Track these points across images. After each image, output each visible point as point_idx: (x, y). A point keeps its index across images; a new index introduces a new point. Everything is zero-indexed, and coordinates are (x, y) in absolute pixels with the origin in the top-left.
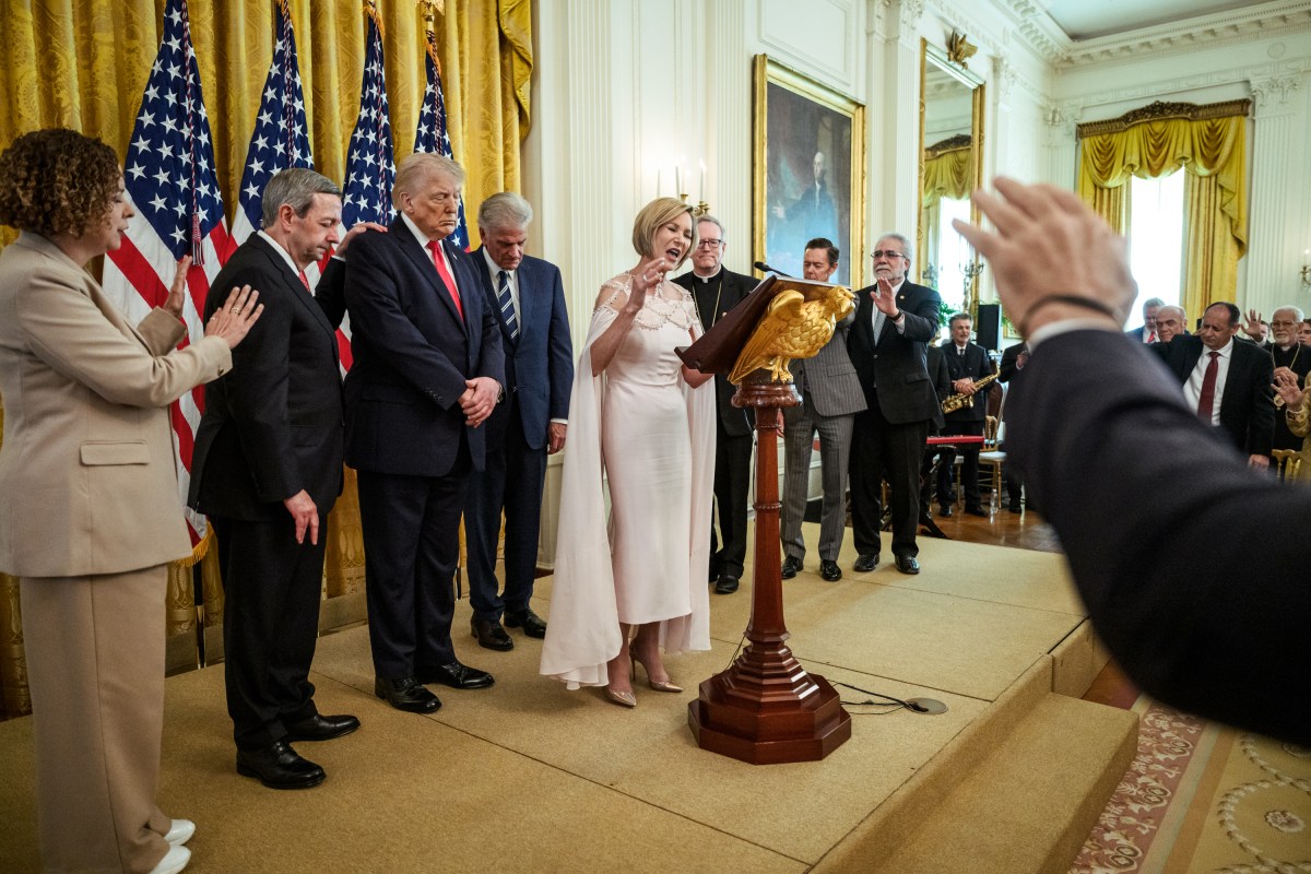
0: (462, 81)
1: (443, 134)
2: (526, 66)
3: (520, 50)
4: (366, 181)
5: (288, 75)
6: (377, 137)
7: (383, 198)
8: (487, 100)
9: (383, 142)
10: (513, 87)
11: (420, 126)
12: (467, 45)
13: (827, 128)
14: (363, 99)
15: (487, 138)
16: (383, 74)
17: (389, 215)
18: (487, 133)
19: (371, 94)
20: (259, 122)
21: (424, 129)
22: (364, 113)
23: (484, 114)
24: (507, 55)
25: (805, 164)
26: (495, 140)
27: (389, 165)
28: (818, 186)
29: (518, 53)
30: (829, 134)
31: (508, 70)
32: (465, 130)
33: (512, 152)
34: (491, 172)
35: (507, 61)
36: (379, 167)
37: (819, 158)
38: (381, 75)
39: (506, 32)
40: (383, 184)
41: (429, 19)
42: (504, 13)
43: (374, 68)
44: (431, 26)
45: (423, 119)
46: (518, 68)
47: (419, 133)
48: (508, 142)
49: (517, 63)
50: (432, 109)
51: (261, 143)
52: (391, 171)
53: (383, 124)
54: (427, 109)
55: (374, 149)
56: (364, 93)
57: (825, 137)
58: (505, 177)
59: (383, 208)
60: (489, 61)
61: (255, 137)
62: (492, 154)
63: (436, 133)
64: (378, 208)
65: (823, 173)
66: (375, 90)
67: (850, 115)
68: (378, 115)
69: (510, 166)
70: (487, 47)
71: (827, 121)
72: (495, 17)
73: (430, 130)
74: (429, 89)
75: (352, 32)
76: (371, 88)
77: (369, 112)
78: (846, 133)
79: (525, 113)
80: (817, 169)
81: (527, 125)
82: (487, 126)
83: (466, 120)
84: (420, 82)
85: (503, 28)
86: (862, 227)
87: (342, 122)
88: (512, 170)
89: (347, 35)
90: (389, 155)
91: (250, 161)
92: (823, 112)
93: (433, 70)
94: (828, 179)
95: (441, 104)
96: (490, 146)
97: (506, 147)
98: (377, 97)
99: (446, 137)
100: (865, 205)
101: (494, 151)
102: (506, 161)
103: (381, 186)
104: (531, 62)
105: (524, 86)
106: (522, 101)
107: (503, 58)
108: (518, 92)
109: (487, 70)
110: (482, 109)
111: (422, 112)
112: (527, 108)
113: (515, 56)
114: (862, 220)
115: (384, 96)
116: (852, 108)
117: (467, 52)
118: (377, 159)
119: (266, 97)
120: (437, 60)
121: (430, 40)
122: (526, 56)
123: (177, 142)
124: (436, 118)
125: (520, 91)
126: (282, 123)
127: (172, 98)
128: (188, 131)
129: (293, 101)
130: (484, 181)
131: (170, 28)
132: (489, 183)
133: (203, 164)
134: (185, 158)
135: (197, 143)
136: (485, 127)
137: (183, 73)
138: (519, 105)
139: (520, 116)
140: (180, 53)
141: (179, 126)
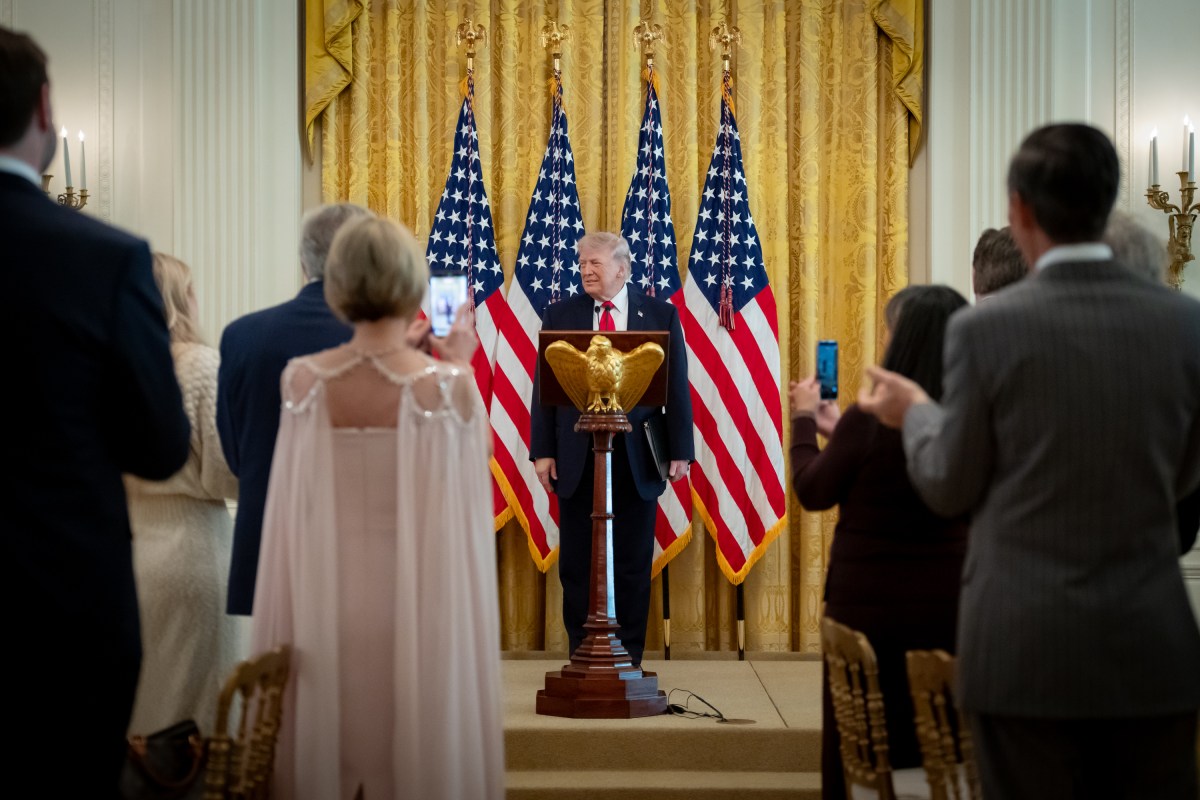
1: (734, 173)
4: (651, 239)
6: (648, 192)
7: (654, 250)
9: (655, 196)
10: (894, 85)
11: (709, 169)
12: (837, 51)
14: (638, 159)
16: (659, 130)
17: (661, 266)
19: (643, 153)
20: (533, 201)
21: (713, 172)
22: (637, 171)
27: (661, 216)
32: (834, 145)
34: (862, 190)
35: (885, 56)
36: (649, 221)
38: (653, 133)
39: (883, 24)
40: (654, 236)
41: (725, 58)
43: (648, 127)
44: (726, 65)
45: (713, 162)
47: (708, 177)
50: (722, 150)
51: (534, 218)
52: (663, 223)
53: (653, 179)
54: (717, 151)
55: (645, 204)
56: (638, 152)
59: (653, 259)
61: (529, 214)
66: (647, 149)
68: (650, 171)
69: (891, 180)
72: (869, 11)
73: (720, 171)
74: (720, 129)
76: (645, 146)
77: (640, 171)
83: (835, 135)
85: (879, 23)
88: (893, 182)
90: (662, 207)
91: (523, 235)
93: (726, 112)
95: (732, 143)
98: (648, 154)
99: (737, 176)
105: (907, 81)
106: (904, 99)
107: (880, 52)
111: (712, 155)
112: (912, 106)
113: (896, 48)
115: (657, 152)
117: (839, 58)
119: (540, 178)
122: (902, 47)
123: (460, 230)
124: (728, 158)
125: (901, 88)
126: (551, 198)
127: (458, 196)
128: (469, 220)
129: (562, 176)
130: (857, 201)
131: (460, 140)
132: (860, 203)
133: (482, 244)
134: (466, 242)
135: (477, 228)
136: (859, 139)
137: (467, 174)
138: (903, 104)
139: (910, 116)
140: (466, 158)
141: (462, 217)
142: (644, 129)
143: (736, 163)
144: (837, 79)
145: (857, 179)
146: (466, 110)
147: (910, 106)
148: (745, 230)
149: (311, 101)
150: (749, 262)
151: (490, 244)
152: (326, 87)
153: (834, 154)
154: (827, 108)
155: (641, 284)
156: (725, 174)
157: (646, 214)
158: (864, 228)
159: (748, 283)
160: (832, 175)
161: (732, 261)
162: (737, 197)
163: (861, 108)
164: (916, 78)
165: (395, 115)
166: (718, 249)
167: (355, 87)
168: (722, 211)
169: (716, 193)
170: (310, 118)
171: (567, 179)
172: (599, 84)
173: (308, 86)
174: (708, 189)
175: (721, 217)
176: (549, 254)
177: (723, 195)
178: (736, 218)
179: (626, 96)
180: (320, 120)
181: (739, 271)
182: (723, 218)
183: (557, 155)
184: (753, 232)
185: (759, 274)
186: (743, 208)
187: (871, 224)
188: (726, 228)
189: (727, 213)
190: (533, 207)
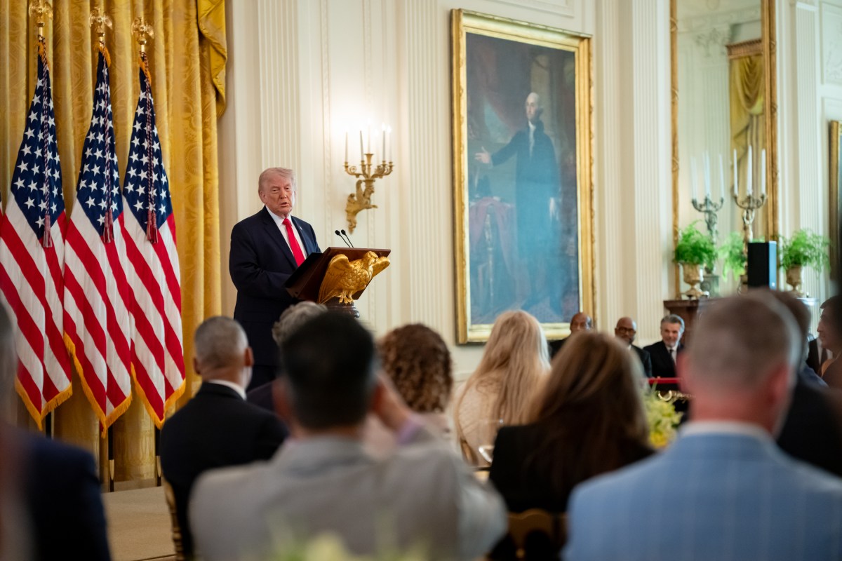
0: (167, 74)
1: (153, 128)
2: (221, 58)
3: (216, 46)
4: (96, 170)
5: (45, 103)
6: (104, 138)
7: (108, 181)
8: (189, 88)
9: (108, 141)
10: (211, 75)
11: (135, 124)
12: (171, 45)
13: (542, 67)
14: (94, 111)
15: (189, 119)
16: (109, 91)
17: (112, 194)
18: (189, 115)
19: (100, 107)
20: (25, 136)
21: (138, 126)
22: (95, 121)
23: (186, 99)
24: (206, 49)
25: (514, 107)
26: (195, 120)
27: (112, 156)
28: (532, 127)
29: (214, 48)
30: (546, 73)
31: (206, 60)
32: (170, 112)
33: (210, 129)
34: (193, 147)
35: (205, 54)
36: (105, 159)
37: (532, 98)
38: (107, 93)
39: (205, 32)
40: (108, 171)
41: (142, 43)
42: (202, 18)
43: (103, 88)
44: (143, 48)
45: (137, 118)
46: (215, 60)
47: (134, 129)
48: (207, 120)
49: (214, 55)
50: (144, 111)
51: (27, 150)
52: (113, 161)
53: (108, 128)
54: (140, 111)
55: (102, 146)
56: (95, 106)
57: (540, 76)
58: (204, 149)
59: (108, 188)
60: (190, 56)
61: (22, 147)
62: (193, 133)
63: (147, 128)
64: (104, 189)
65: (539, 113)
66: (103, 104)
67: (572, 49)
68: (105, 122)
69: (208, 141)
70: (188, 45)
71: (543, 60)
72: (195, 21)
73: (143, 126)
74: (142, 95)
75: (82, 51)
76: (100, 102)
77: (99, 120)
78: (567, 68)
79: (222, 97)
80: (531, 111)
81: (223, 104)
82: (188, 108)
83: (171, 105)
84: (135, 92)
85: (202, 29)
86: (591, 165)
87: (74, 119)
88: (210, 143)
89: (78, 53)
90: (112, 149)
91: (19, 163)
92: (537, 51)
93: (145, 82)
94: (545, 119)
95: (151, 106)
96: (191, 125)
97: (205, 125)
98: (105, 109)
99: (155, 131)
100: (593, 141)
101: (195, 129)
102: (205, 136)
103: (107, 173)
104: (226, 55)
105: (220, 74)
106: (218, 86)
107: (202, 51)
108: (214, 80)
109: (188, 63)
110: (185, 95)
111: (136, 114)
112: (222, 92)
113: (212, 50)
114: (590, 158)
115: (109, 108)
116: (576, 42)
117: (172, 50)
118: (104, 154)
119: (30, 119)
120: (148, 73)
121: (143, 59)
122: (221, 50)
124: (147, 117)
125: (216, 78)
126: (40, 136)
129: (47, 119)
138: (217, 89)
139: (218, 93)
142: (98, 89)
143: (153, 122)
144: (171, 66)
148: (160, 171)
150: (163, 194)
155: (101, 207)
159: (163, 209)
161: (154, 193)
162: (156, 146)
166: (144, 183)
168: (146, 156)
169: (141, 142)
171: (51, 122)
174: (136, 138)
175: (145, 159)
176: (40, 179)
177: (146, 144)
178: (155, 162)
181: (158, 201)
182: (147, 161)
184: (165, 172)
185: (169, 203)
186: (160, 155)
187: (201, 171)
188: (147, 168)
189: (150, 157)
190: (26, 141)
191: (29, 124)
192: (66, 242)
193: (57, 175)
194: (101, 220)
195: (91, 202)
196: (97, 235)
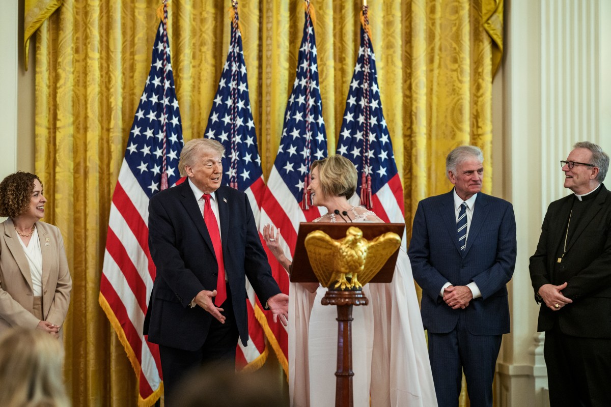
1: (371, 85)
4: (295, 133)
6: (306, 99)
7: (308, 145)
9: (311, 102)
10: (483, 21)
11: (352, 82)
14: (297, 73)
15: (455, 70)
18: (456, 66)
19: (303, 68)
20: (214, 104)
21: (355, 84)
22: (296, 82)
23: (454, 48)
26: (462, 72)
27: (316, 118)
34: (458, 100)
36: (307, 121)
40: (310, 134)
45: (355, 76)
46: (487, 4)
47: (351, 87)
48: (477, 71)
50: (362, 67)
51: (215, 118)
52: (317, 123)
53: (311, 89)
54: (358, 68)
55: (303, 108)
56: (298, 68)
59: (310, 152)
61: (210, 115)
62: (457, 85)
64: (305, 153)
66: (305, 65)
68: (307, 83)
73: (360, 84)
74: (361, 51)
77: (300, 81)
81: (500, 51)
82: (456, 59)
90: (316, 111)
91: (206, 131)
93: (363, 37)
95: (370, 62)
97: (476, 75)
98: (307, 70)
99: (374, 88)
101: (459, 81)
102: (475, 88)
103: (308, 136)
105: (493, 18)
108: (486, 26)
111: (354, 71)
119: (220, 86)
123: (156, 126)
124: (367, 74)
125: (488, 24)
126: (229, 102)
127: (154, 99)
128: (163, 119)
129: (238, 84)
130: (453, 109)
131: (157, 55)
132: (457, 109)
133: (174, 138)
134: (161, 136)
135: (169, 125)
136: (455, 61)
137: (162, 81)
138: (490, 36)
139: (494, 44)
140: (162, 69)
141: (158, 116)
142: (302, 49)
143: (372, 78)
144: (438, 14)
145: (455, 91)
146: (161, 31)
147: (495, 37)
148: (379, 130)
149: (29, 20)
150: (384, 155)
151: (179, 138)
152: (41, 9)
153: (436, 72)
154: (431, 37)
155: (300, 172)
156: (365, 86)
157: (304, 116)
158: (460, 130)
159: (382, 171)
160: (435, 87)
161: (370, 154)
162: (374, 104)
163: (457, 37)
164: (499, 16)
165: (95, 34)
166: (360, 144)
167: (64, 9)
168: (363, 115)
169: (358, 100)
170: (28, 34)
171: (242, 87)
172: (256, 12)
173: (26, 8)
174: (351, 97)
175: (361, 119)
177: (363, 103)
178: (373, 121)
179: (278, 22)
180: (35, 37)
181: (376, 163)
182: (363, 121)
183: (234, 68)
184: (386, 132)
185: (390, 164)
186: (378, 113)
187: (466, 126)
188: (365, 128)
189: (366, 117)
190: (214, 109)
191: (218, 91)
192: (262, 209)
193: (250, 141)
194: (301, 185)
195: (289, 167)
196: (295, 201)
